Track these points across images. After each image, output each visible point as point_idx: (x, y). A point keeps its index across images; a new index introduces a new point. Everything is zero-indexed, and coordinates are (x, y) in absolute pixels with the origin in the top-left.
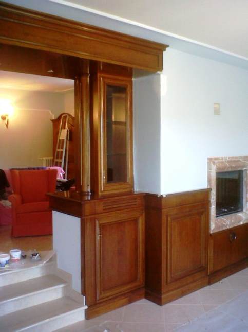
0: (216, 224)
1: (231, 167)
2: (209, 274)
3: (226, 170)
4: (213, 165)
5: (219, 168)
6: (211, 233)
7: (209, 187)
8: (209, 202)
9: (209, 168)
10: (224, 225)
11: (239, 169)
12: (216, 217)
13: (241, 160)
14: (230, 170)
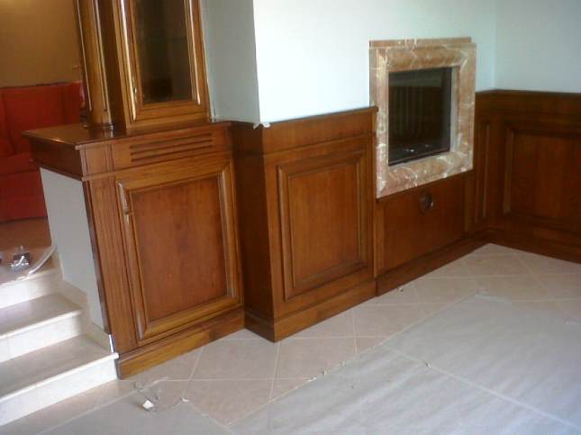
0: (388, 178)
1: (423, 62)
2: (375, 276)
3: (410, 68)
4: (380, 57)
5: (393, 64)
6: (378, 197)
7: (373, 105)
8: (375, 134)
9: (373, 63)
10: (407, 180)
11: (441, 65)
12: (390, 165)
13: (443, 45)
14: (420, 67)
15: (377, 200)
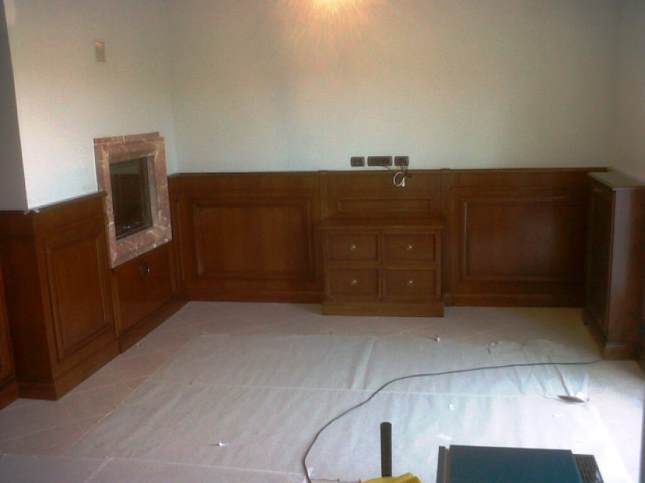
0: (117, 251)
1: (131, 153)
2: (118, 335)
3: (122, 160)
4: (104, 152)
5: (112, 157)
6: (113, 267)
7: (102, 190)
8: (105, 214)
9: (98, 157)
10: (130, 252)
11: (142, 156)
12: (117, 239)
13: (144, 140)
14: (129, 158)
15: (113, 270)
